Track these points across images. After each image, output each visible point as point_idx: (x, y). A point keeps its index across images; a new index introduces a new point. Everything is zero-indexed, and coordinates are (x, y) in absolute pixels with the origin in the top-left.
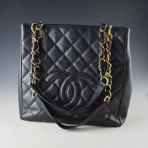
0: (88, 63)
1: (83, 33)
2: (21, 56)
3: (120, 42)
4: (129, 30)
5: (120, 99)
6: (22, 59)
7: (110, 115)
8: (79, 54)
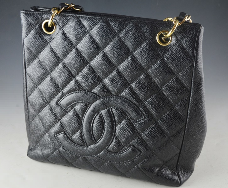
0: (129, 81)
1: (121, 30)
2: (24, 61)
3: (185, 49)
4: (202, 29)
5: (181, 144)
6: (26, 66)
7: (162, 168)
8: (114, 65)
